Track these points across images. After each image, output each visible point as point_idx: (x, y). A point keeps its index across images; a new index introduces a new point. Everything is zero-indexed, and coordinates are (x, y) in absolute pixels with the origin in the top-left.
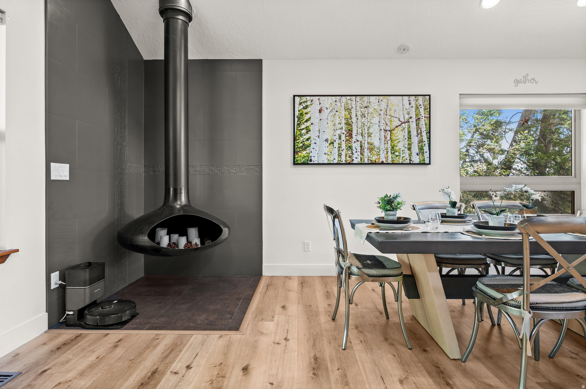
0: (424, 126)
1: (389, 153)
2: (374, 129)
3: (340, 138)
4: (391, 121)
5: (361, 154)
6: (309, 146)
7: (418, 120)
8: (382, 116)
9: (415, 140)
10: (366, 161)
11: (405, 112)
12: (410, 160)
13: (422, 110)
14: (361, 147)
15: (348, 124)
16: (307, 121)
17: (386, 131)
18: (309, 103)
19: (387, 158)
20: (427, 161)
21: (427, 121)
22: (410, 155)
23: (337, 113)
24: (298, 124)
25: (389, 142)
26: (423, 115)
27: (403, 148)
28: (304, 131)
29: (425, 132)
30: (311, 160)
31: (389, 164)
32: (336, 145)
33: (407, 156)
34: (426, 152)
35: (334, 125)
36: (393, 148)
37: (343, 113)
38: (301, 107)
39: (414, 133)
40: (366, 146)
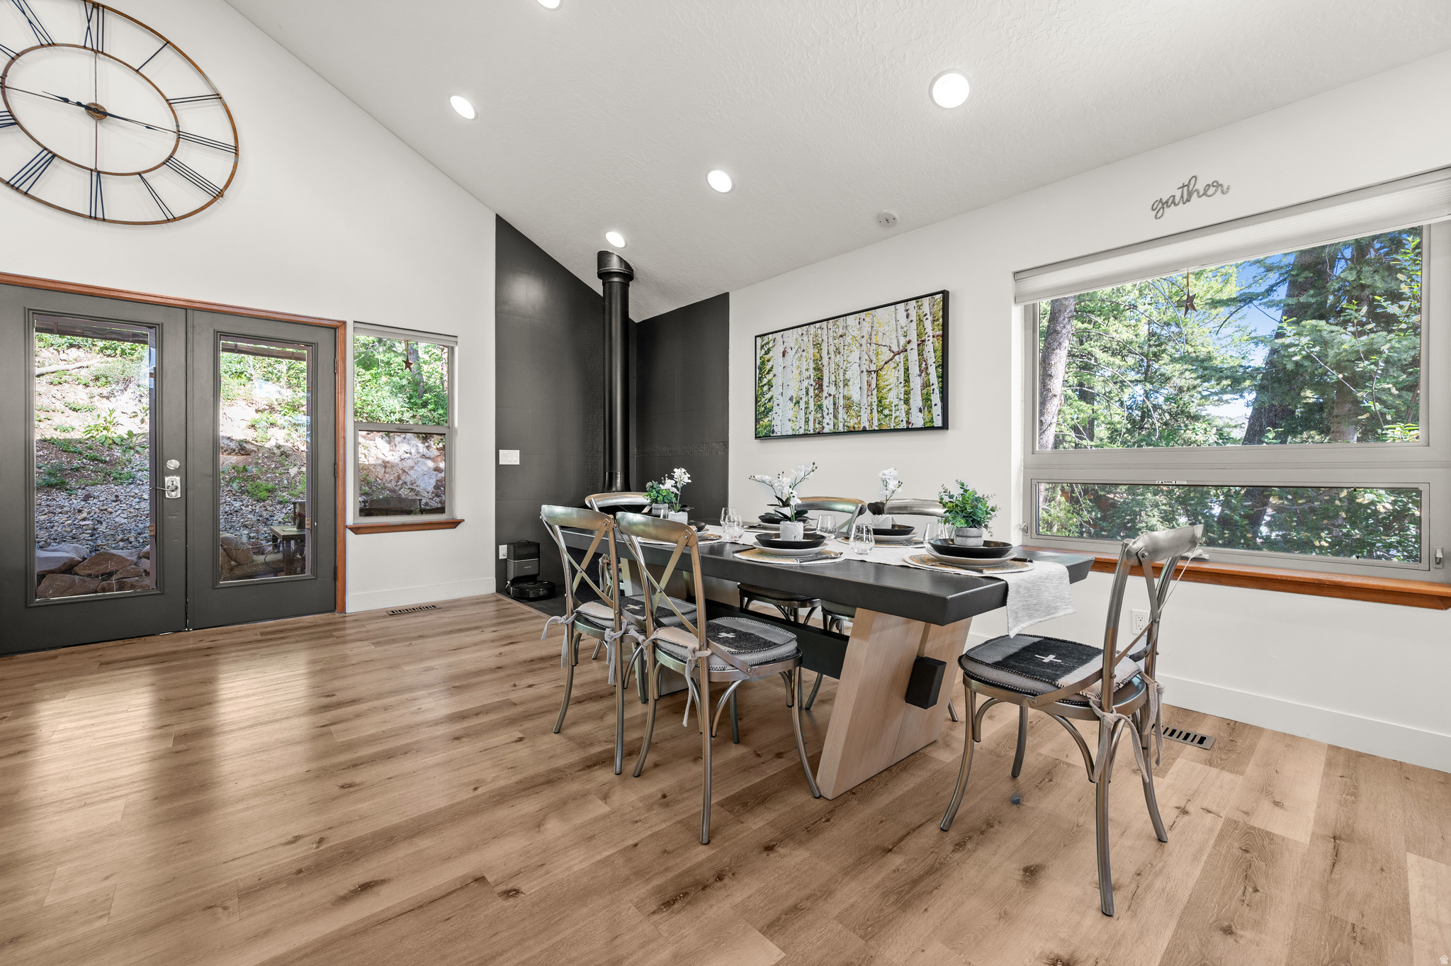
0: (932, 354)
1: (875, 411)
2: (853, 373)
3: (807, 394)
4: (877, 354)
5: (835, 417)
6: (771, 410)
7: (921, 343)
8: (864, 347)
9: (916, 383)
10: (841, 429)
11: (901, 332)
12: (908, 422)
13: (928, 324)
14: (834, 404)
15: (818, 369)
16: (770, 371)
17: (869, 372)
18: (771, 345)
19: (871, 421)
20: (938, 422)
21: (937, 345)
22: (908, 413)
23: (804, 354)
24: (760, 379)
25: (875, 392)
26: (931, 333)
27: (896, 401)
28: (765, 388)
29: (934, 365)
30: (773, 432)
31: (874, 431)
32: (802, 405)
33: (903, 416)
34: (936, 405)
35: (800, 373)
36: (880, 401)
37: (812, 351)
38: (763, 352)
39: (914, 370)
40: (841, 402)
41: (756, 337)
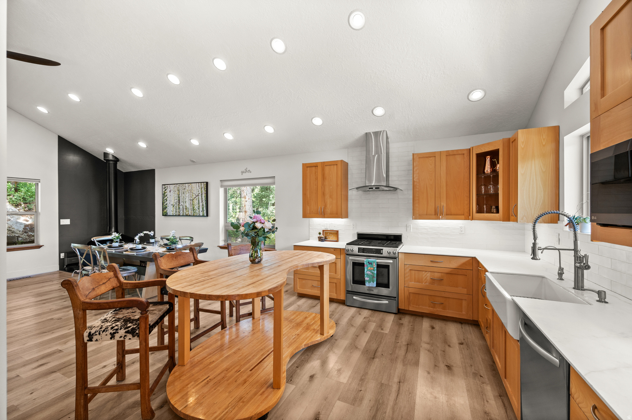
0: (204, 198)
1: (192, 210)
2: (187, 200)
3: (176, 204)
4: (192, 195)
5: (183, 211)
6: (167, 207)
7: (202, 194)
8: (190, 193)
9: (201, 204)
10: (184, 215)
11: (197, 191)
12: (199, 214)
13: (203, 189)
14: (183, 208)
15: (179, 197)
16: (166, 196)
17: (191, 200)
18: (166, 188)
19: (191, 213)
20: (205, 215)
21: (205, 195)
22: (199, 212)
23: (175, 192)
24: (164, 198)
25: (192, 205)
26: (203, 192)
27: (197, 209)
28: (165, 201)
29: (204, 200)
30: (167, 214)
31: (192, 216)
32: (175, 207)
33: (198, 213)
34: (205, 210)
35: (174, 198)
36: (193, 208)
37: (177, 192)
38: (164, 190)
39: (200, 201)
40: (184, 207)
41: (162, 185)
